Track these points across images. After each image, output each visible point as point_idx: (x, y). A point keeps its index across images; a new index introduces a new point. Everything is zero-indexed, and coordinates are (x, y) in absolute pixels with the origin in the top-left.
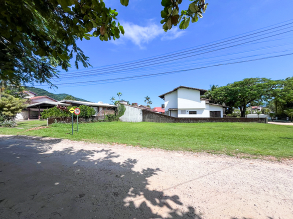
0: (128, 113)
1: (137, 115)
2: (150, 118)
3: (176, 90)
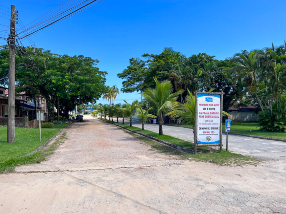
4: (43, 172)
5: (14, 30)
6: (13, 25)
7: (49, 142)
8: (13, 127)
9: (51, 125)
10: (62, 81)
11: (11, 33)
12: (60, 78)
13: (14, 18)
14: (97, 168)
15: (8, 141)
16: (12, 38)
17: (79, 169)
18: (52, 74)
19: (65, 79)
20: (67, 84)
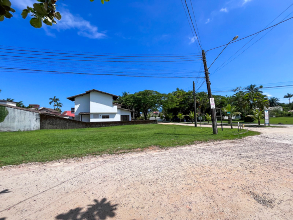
1: (30, 121)
2: (53, 125)
3: (88, 93)
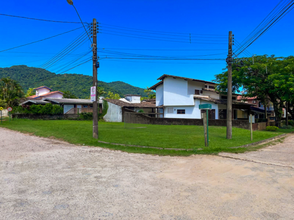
0: (110, 111)
4: (235, 159)
5: (231, 51)
6: (230, 47)
7: (261, 142)
8: (231, 128)
9: (276, 129)
10: (286, 83)
11: (229, 53)
12: (283, 81)
13: (231, 42)
14: (279, 164)
15: (227, 138)
16: (230, 58)
17: (262, 162)
18: (275, 78)
19: (289, 81)
20: (291, 87)
